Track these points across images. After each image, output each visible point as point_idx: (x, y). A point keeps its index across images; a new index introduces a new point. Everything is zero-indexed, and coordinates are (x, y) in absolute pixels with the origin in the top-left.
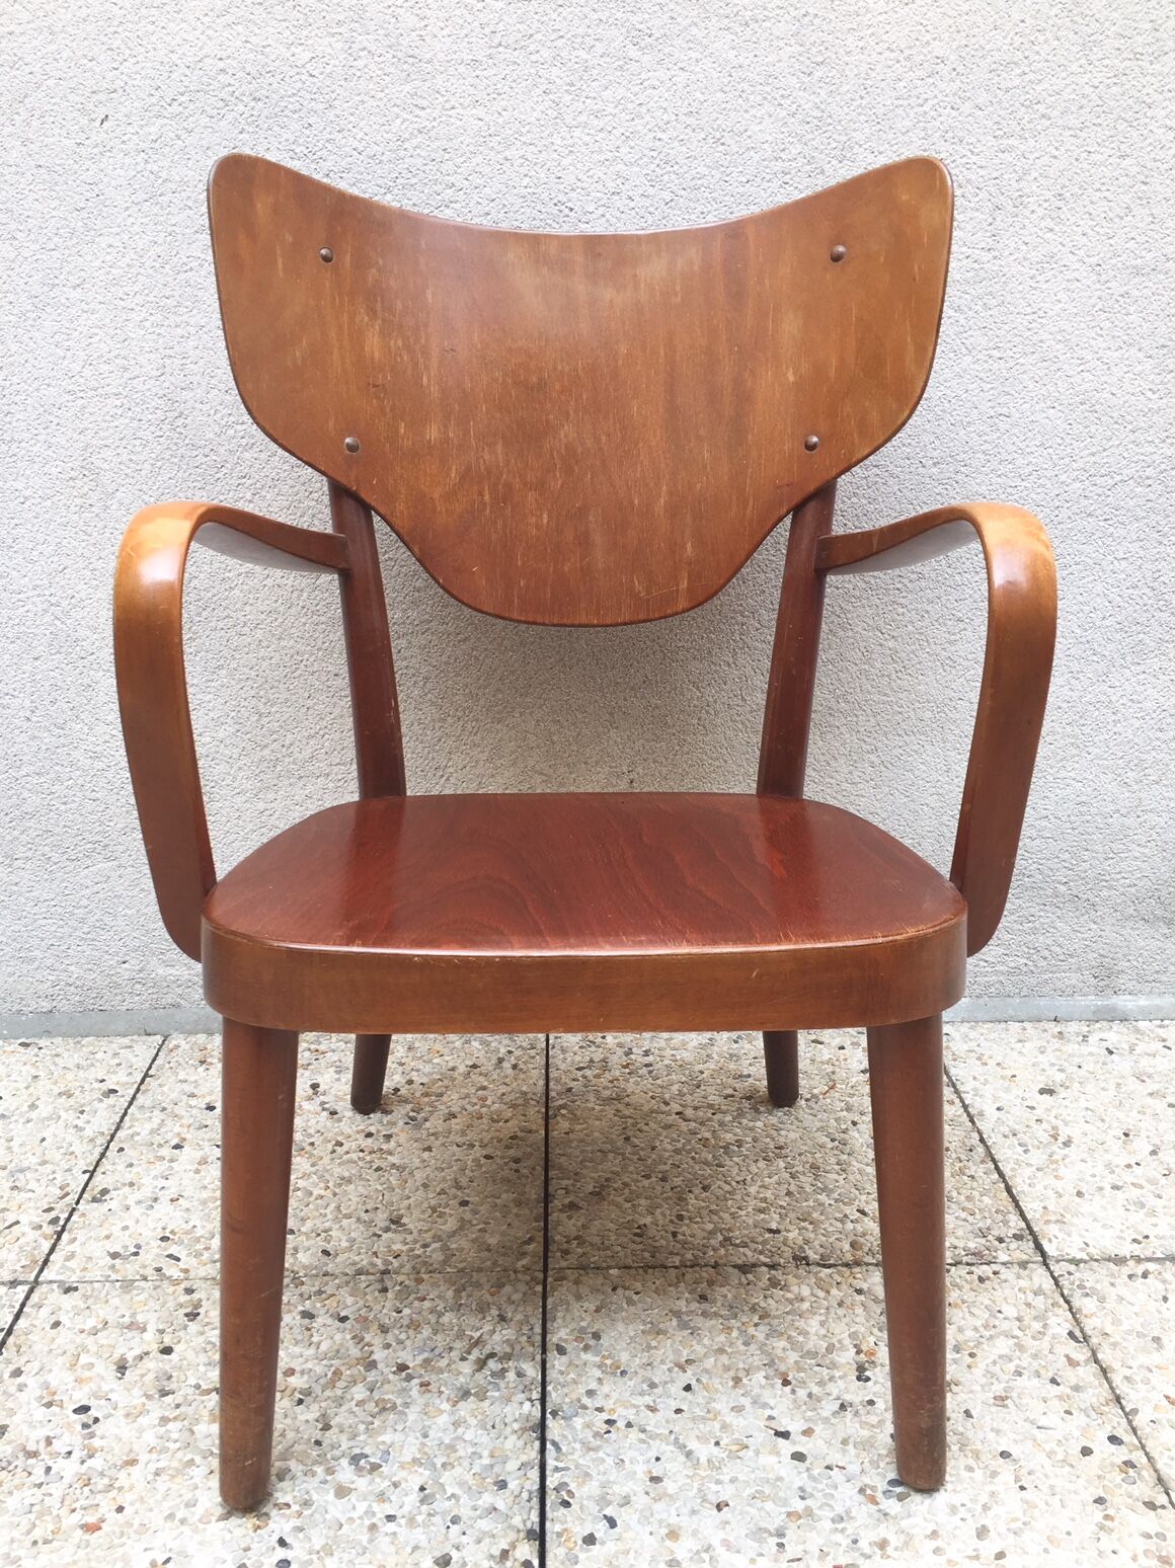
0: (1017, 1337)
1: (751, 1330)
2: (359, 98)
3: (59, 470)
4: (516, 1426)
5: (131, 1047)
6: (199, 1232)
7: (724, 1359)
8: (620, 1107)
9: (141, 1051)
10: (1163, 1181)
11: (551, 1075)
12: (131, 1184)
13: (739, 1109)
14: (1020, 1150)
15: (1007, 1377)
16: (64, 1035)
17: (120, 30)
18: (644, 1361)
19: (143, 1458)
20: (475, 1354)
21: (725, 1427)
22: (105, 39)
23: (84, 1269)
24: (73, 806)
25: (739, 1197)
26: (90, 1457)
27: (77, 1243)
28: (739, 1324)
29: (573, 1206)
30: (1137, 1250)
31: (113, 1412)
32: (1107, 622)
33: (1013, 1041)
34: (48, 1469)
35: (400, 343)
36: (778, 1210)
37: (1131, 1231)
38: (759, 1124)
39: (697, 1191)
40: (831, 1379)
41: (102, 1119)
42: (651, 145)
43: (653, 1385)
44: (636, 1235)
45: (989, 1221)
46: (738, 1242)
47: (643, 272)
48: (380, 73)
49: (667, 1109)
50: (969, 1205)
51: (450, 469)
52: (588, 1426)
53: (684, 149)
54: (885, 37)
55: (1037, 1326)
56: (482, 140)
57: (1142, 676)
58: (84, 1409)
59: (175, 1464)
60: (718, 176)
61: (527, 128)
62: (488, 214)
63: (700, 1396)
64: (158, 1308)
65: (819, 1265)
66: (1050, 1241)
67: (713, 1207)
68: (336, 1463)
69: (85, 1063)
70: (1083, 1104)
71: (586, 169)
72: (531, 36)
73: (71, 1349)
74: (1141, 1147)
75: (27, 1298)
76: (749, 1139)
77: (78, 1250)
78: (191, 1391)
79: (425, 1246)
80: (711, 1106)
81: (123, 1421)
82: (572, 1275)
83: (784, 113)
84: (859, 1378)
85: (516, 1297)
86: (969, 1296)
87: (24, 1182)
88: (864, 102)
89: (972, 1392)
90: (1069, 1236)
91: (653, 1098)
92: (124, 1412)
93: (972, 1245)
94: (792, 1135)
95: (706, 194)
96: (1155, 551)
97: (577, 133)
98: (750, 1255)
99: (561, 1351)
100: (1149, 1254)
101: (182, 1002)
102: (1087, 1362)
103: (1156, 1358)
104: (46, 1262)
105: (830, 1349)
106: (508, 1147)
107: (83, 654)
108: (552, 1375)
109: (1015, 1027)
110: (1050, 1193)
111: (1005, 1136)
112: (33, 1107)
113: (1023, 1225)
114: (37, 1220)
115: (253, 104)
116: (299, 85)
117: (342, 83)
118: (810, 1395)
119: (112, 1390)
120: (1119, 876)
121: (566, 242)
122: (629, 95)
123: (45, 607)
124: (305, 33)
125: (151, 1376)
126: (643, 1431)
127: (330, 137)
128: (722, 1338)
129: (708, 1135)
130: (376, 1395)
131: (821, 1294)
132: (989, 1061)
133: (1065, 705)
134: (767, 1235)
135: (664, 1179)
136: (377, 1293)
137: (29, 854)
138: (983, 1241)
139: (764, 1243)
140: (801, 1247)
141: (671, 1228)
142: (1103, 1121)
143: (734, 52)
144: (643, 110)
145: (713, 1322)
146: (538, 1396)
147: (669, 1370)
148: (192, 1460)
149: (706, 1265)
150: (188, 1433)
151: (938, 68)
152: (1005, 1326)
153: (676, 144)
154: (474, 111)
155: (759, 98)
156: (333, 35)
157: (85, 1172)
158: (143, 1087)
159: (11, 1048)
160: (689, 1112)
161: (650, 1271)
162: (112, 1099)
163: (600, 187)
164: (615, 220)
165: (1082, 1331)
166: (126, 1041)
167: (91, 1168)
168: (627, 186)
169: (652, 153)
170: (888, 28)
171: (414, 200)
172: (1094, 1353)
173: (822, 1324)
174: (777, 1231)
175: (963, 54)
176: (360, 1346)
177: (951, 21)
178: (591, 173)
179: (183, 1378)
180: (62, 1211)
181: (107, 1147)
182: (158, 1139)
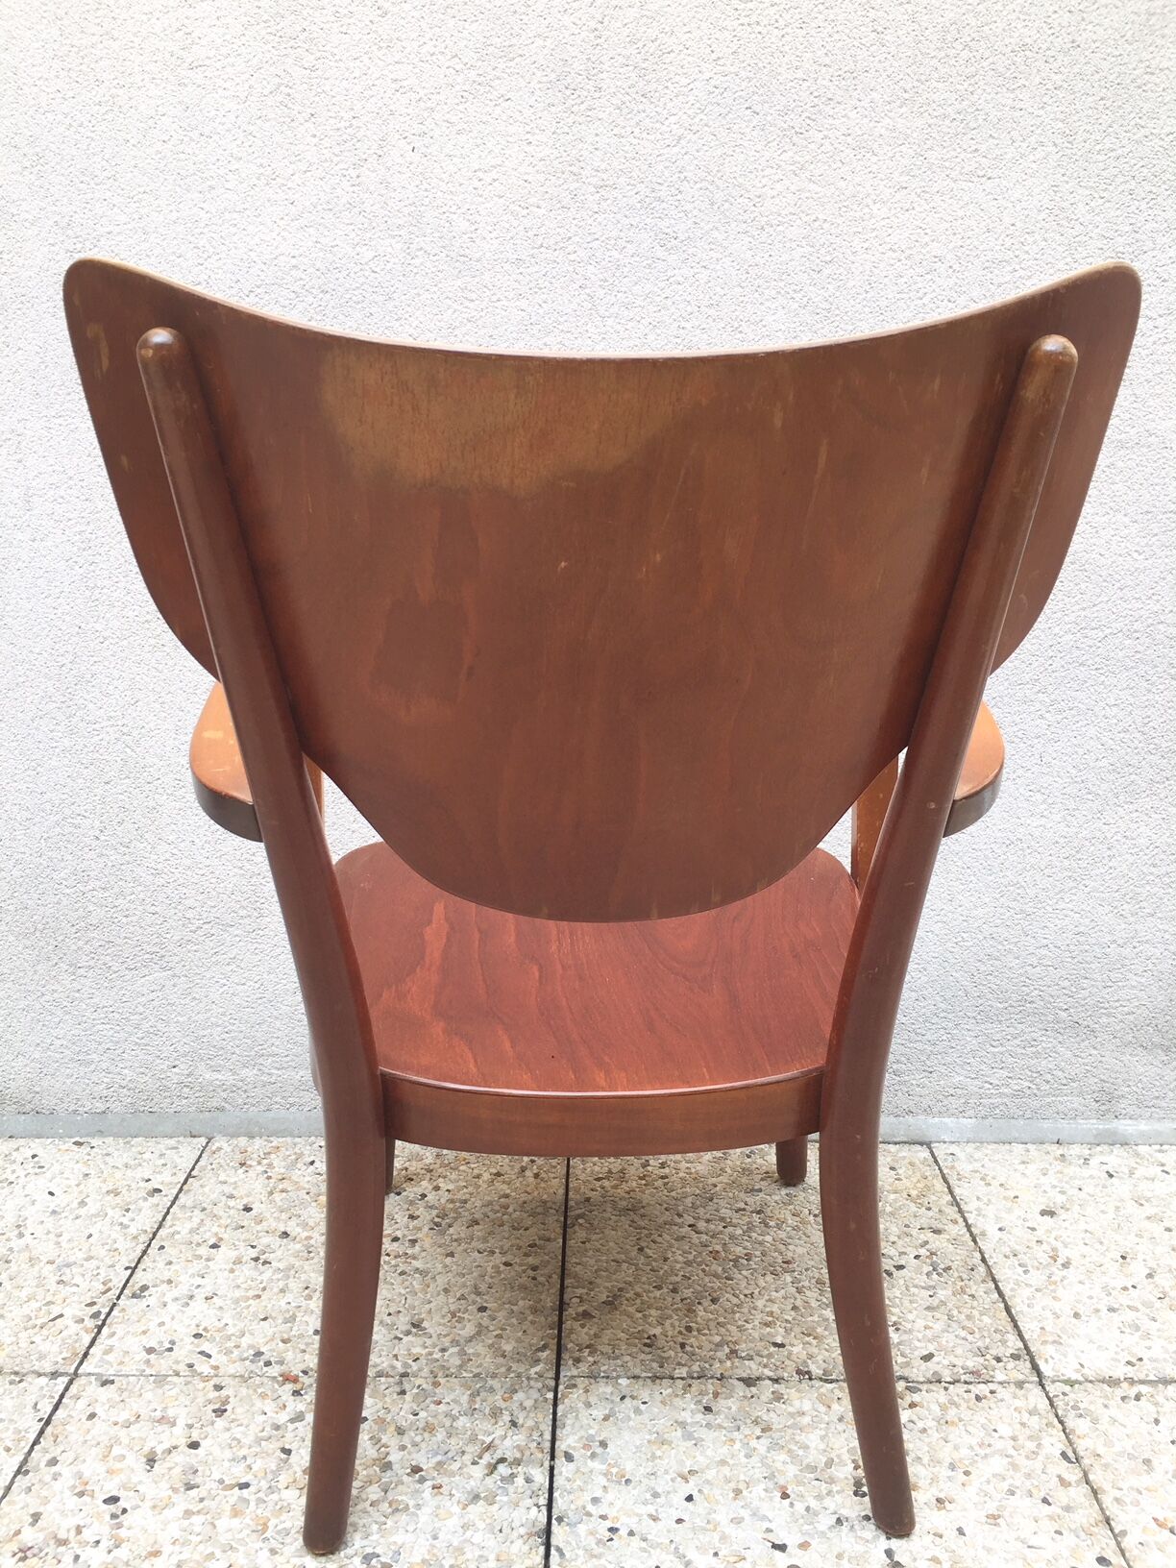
0: (1012, 1457)
1: (754, 1443)
2: (416, 291)
3: (136, 613)
4: (522, 1531)
5: (177, 1148)
6: (231, 1330)
7: (726, 1470)
8: (636, 1219)
9: (186, 1153)
10: (1158, 1305)
11: (571, 1185)
12: (170, 1282)
13: (749, 1223)
14: (1020, 1270)
15: (999, 1496)
16: (116, 1135)
17: (206, 230)
18: (648, 1470)
19: (167, 1549)
20: (487, 1458)
21: (724, 1538)
22: (192, 239)
23: (122, 1363)
24: (134, 919)
25: (745, 1310)
26: (117, 1547)
27: (116, 1337)
28: (741, 1437)
29: (586, 1315)
30: (1131, 1372)
31: (140, 1503)
32: (1100, 764)
33: (1017, 1162)
34: (77, 1558)
36: (783, 1325)
37: (1125, 1353)
38: (768, 1238)
39: (706, 1302)
40: (829, 1493)
41: (146, 1217)
42: (675, 333)
43: (656, 1495)
44: (645, 1345)
45: (988, 1340)
46: (743, 1355)
48: (434, 270)
49: (680, 1221)
50: (969, 1324)
52: (592, 1533)
53: (705, 336)
54: (887, 239)
55: (1031, 1446)
56: (524, 328)
57: (1135, 814)
58: (114, 1500)
59: (197, 1557)
61: (565, 318)
63: (700, 1506)
64: (188, 1403)
65: (821, 1379)
66: (1046, 1361)
67: (721, 1320)
68: (348, 1561)
69: (132, 1163)
70: (1082, 1226)
72: (570, 238)
73: (105, 1441)
74: (1138, 1270)
75: (67, 1389)
76: (758, 1253)
77: (117, 1344)
78: (215, 1485)
79: (443, 1350)
80: (722, 1219)
81: (150, 1512)
82: (581, 1383)
83: (796, 305)
84: (856, 1494)
85: (529, 1403)
86: (966, 1415)
87: (70, 1276)
88: (869, 295)
89: (965, 1510)
90: (1065, 1356)
91: (666, 1209)
92: (151, 1504)
93: (970, 1364)
94: (800, 1250)
96: (1145, 698)
97: (610, 322)
98: (753, 1368)
99: (569, 1457)
100: (1142, 1377)
101: (226, 1105)
102: (1078, 1482)
103: (1145, 1481)
104: (86, 1355)
105: (830, 1463)
106: (526, 1255)
107: (149, 779)
108: (558, 1481)
109: (1018, 1148)
110: (1048, 1314)
111: (1005, 1256)
112: (83, 1203)
113: (1021, 1345)
114: (80, 1314)
115: (321, 295)
116: (363, 279)
117: (401, 278)
118: (808, 1509)
119: (140, 1482)
120: (1117, 1004)
122: (656, 289)
123: (117, 736)
124: (368, 235)
125: (178, 1470)
126: (645, 1540)
127: (388, 324)
128: (725, 1450)
129: (718, 1248)
130: (390, 1496)
131: (823, 1409)
132: (993, 1182)
133: (1062, 840)
134: (772, 1349)
135: (674, 1291)
136: (395, 1395)
137: (92, 963)
138: (981, 1360)
139: (770, 1356)
140: (805, 1362)
141: (680, 1339)
142: (1101, 1243)
143: (751, 253)
144: (669, 302)
145: (716, 1434)
146: (545, 1502)
147: (673, 1480)
148: (213, 1554)
149: (712, 1377)
150: (210, 1527)
151: (936, 266)
152: (999, 1445)
153: (698, 331)
154: (518, 303)
155: (774, 292)
156: (394, 237)
157: (127, 1268)
158: (185, 1187)
159: (66, 1147)
160: (701, 1225)
161: (658, 1381)
162: (157, 1198)
165: (1075, 1452)
166: (172, 1142)
167: (133, 1265)
170: (890, 231)
172: (1086, 1475)
173: (822, 1438)
174: (782, 1346)
175: (959, 254)
176: (378, 1446)
177: (948, 225)
179: (208, 1473)
180: (103, 1306)
181: (149, 1245)
182: (196, 1238)
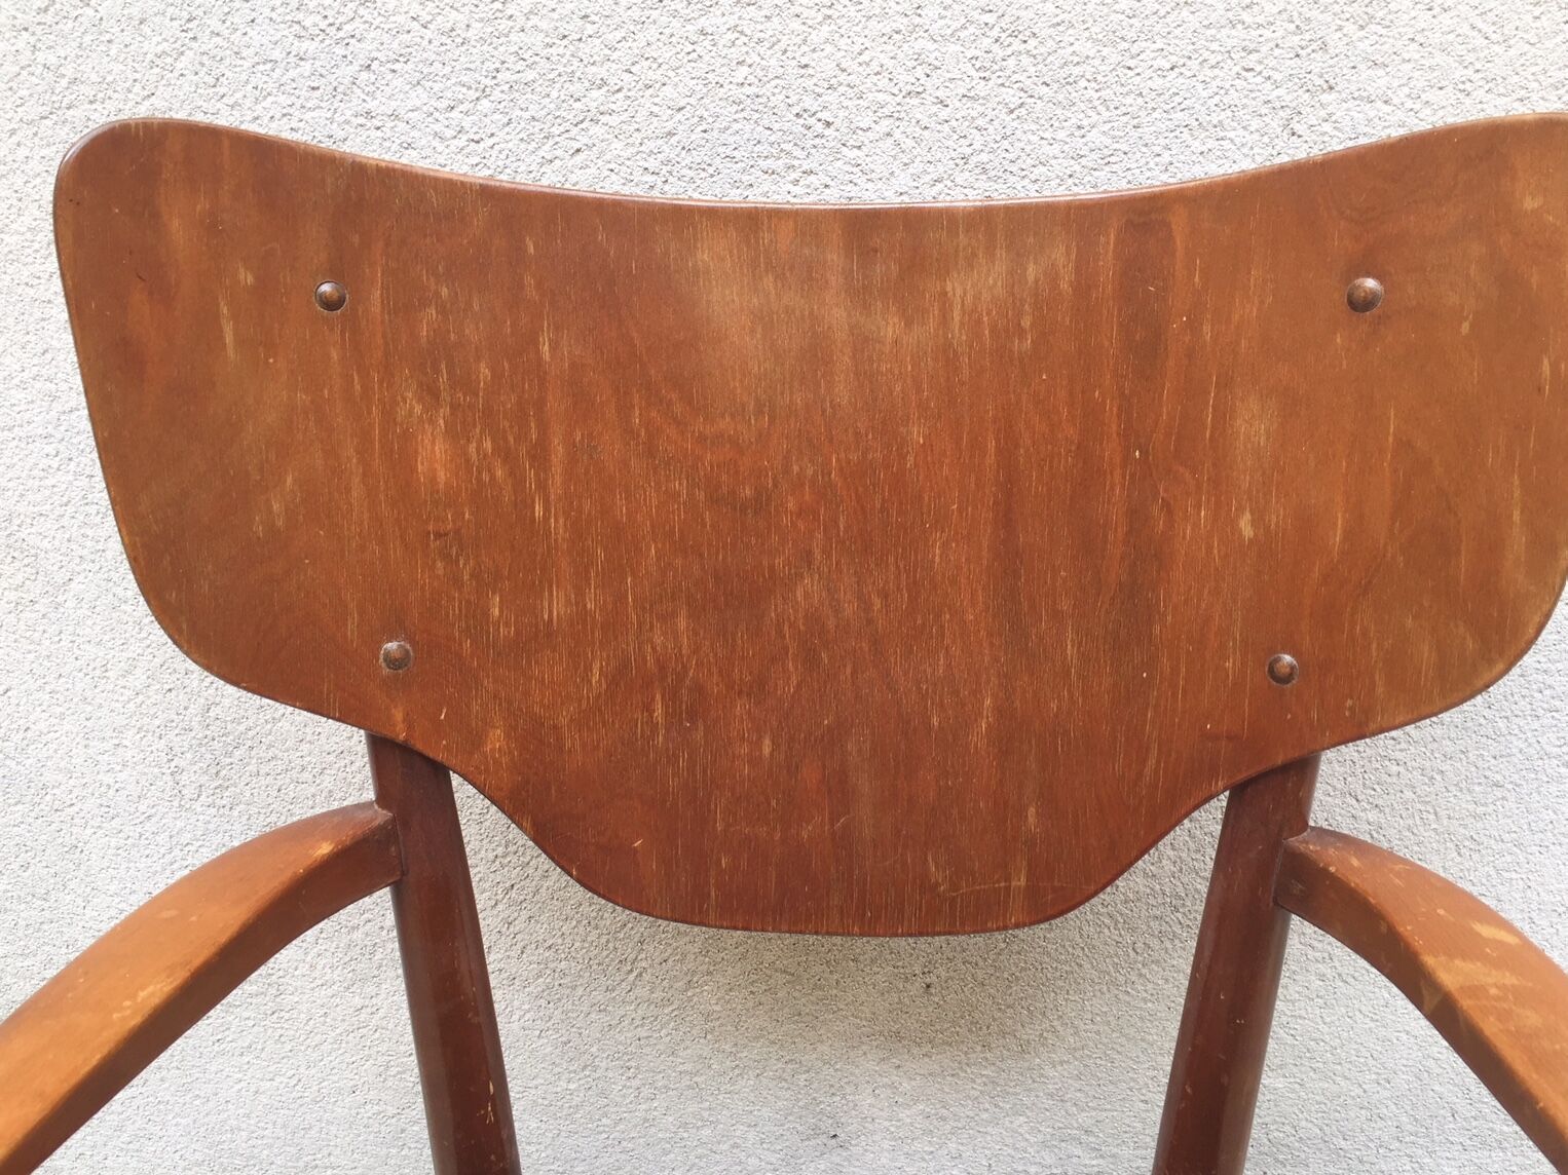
35: (488, 445)
47: (958, 287)
51: (588, 669)
60: (1115, 58)
62: (670, 134)
71: (857, 48)
95: (1091, 93)
121: (808, 223)
163: (883, 83)
164: (910, 143)
168: (935, 80)
169: (988, 18)
171: (533, 110)
178: (865, 57)
